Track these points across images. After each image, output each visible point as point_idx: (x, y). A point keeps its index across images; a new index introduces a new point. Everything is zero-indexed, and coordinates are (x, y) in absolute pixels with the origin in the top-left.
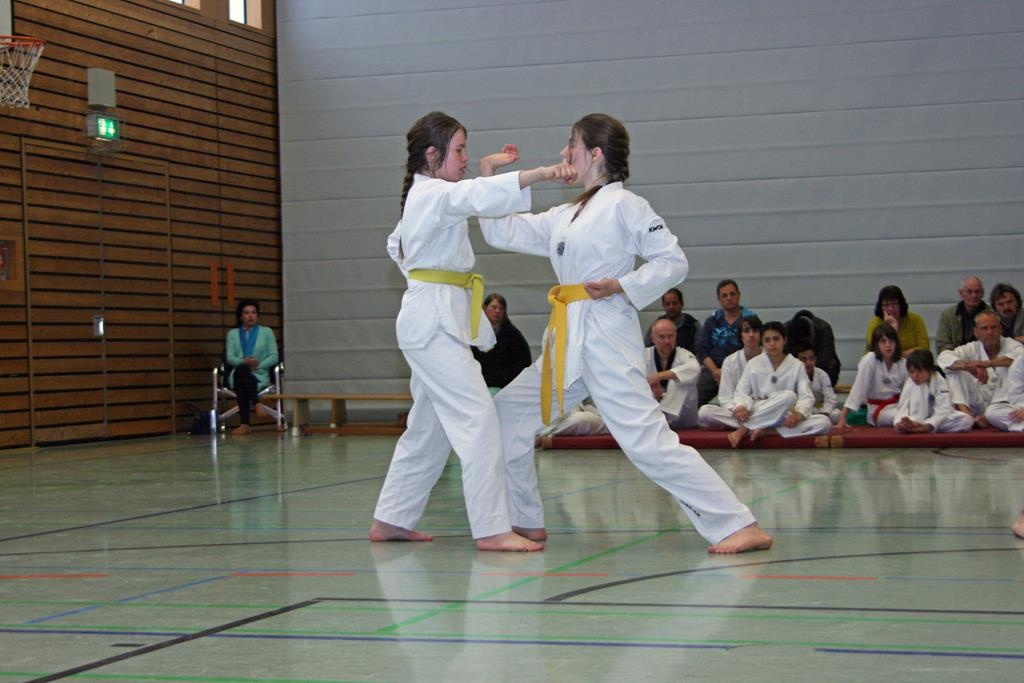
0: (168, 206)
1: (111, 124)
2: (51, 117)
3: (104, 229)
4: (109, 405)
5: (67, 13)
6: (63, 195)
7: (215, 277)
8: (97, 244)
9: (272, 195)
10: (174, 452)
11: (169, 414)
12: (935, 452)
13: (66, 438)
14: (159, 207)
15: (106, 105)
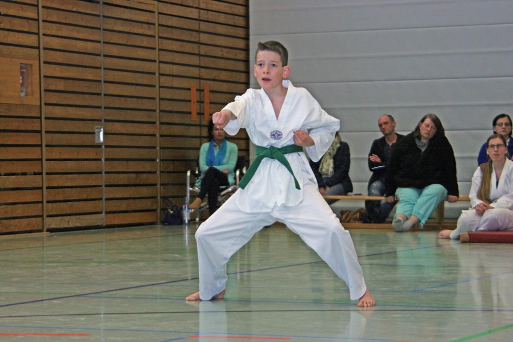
0: (157, 37)
3: (105, 56)
4: (107, 199)
6: (70, 27)
7: (194, 96)
8: (100, 68)
9: (242, 29)
10: (159, 238)
11: (155, 208)
13: (71, 225)
14: (149, 38)
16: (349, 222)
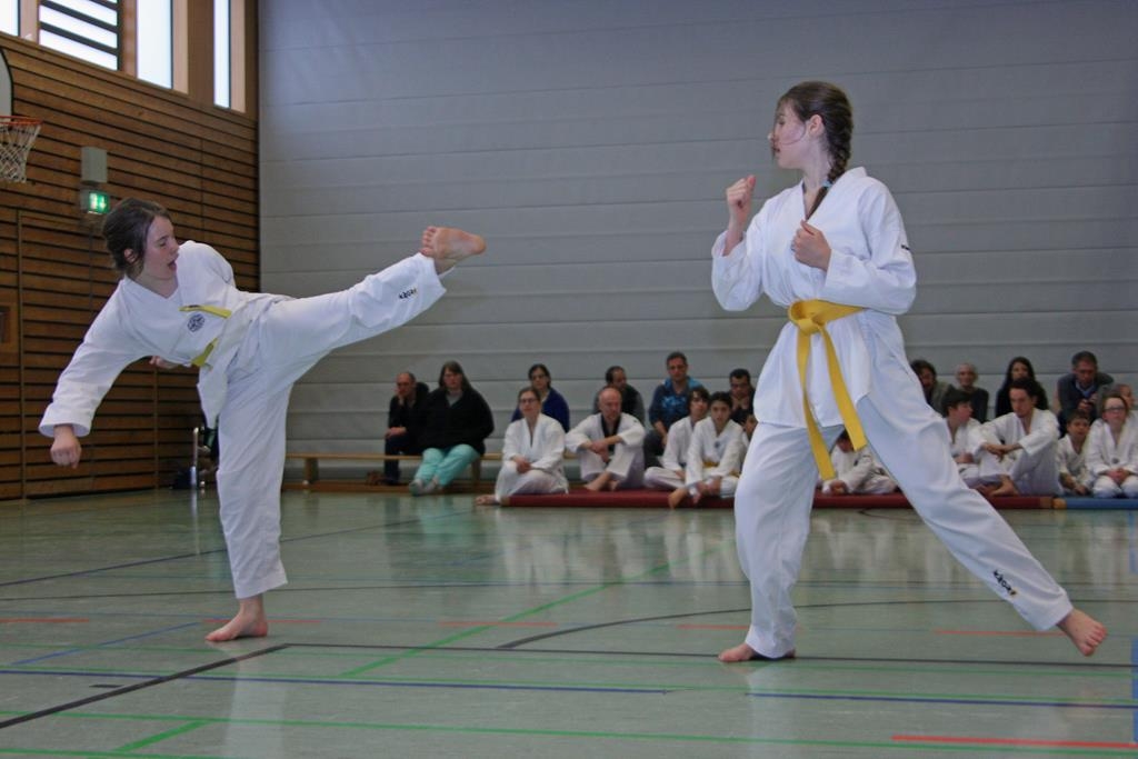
1: (103, 199)
2: (46, 192)
3: (94, 296)
4: (96, 461)
5: (63, 95)
6: (54, 264)
8: (88, 310)
9: (252, 267)
10: (157, 505)
11: (151, 470)
12: (862, 513)
13: (55, 491)
15: (99, 181)
16: (376, 484)
